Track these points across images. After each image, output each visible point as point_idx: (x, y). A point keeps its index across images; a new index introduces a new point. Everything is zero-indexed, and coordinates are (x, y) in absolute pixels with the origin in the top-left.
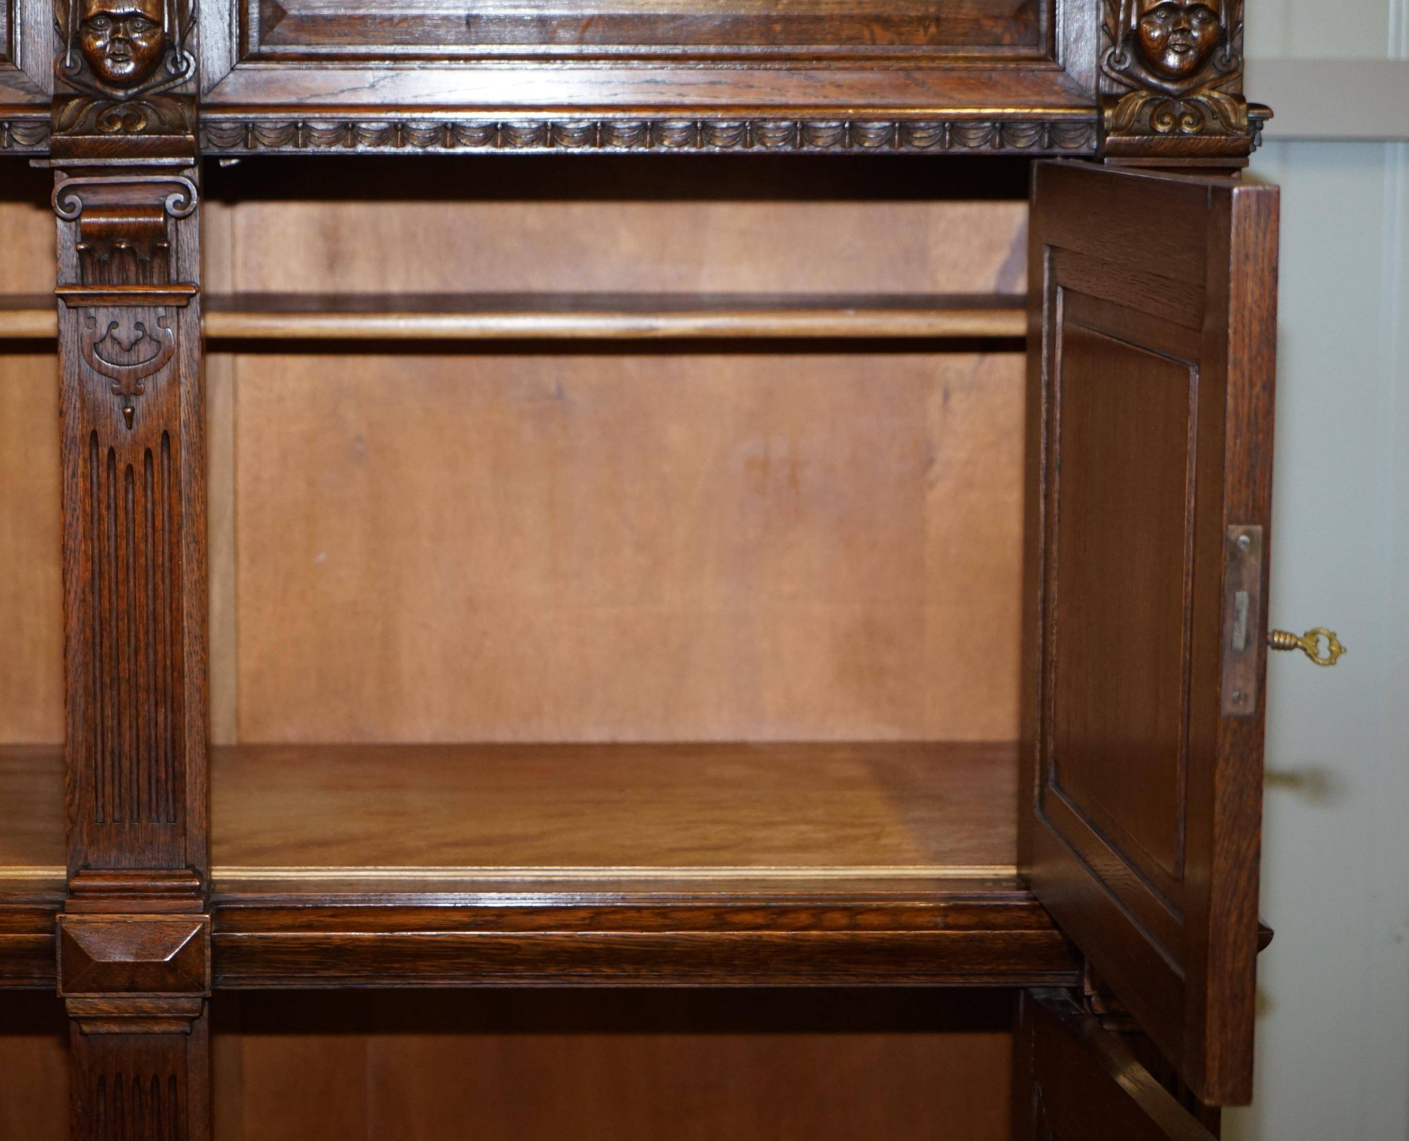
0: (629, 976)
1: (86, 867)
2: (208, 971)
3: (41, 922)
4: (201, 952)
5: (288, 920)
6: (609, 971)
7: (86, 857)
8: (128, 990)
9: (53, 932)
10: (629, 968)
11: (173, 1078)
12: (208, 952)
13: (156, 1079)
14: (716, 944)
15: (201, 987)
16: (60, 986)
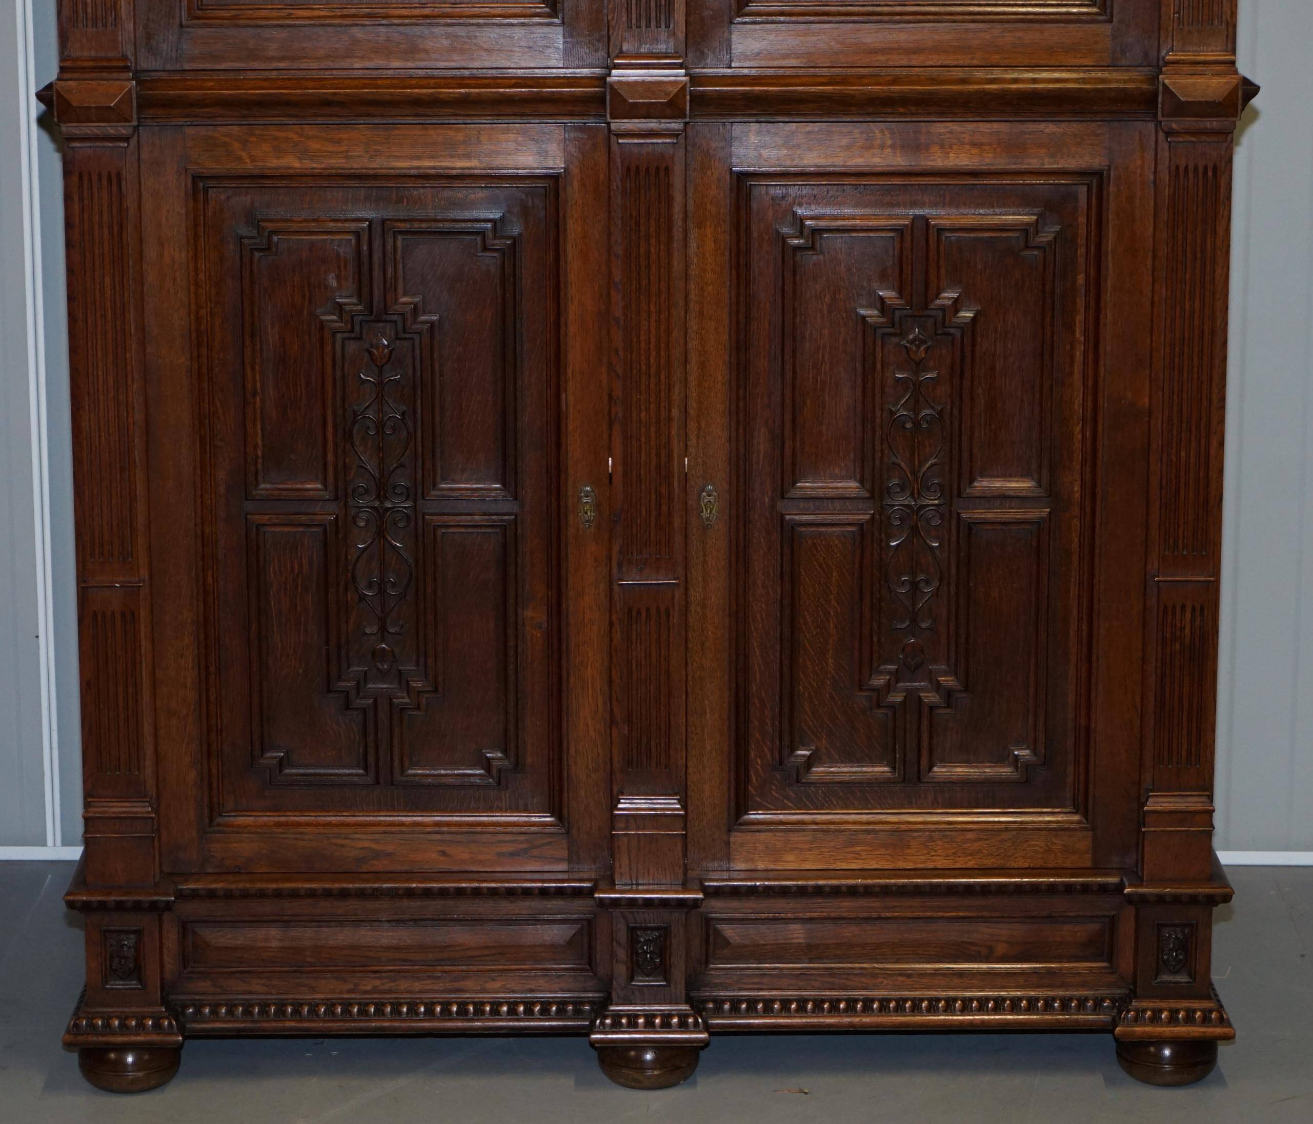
0: (912, 114)
1: (621, 52)
2: (688, 108)
3: (596, 83)
4: (685, 96)
5: (730, 81)
6: (902, 110)
7: (621, 47)
8: (645, 118)
9: (605, 87)
10: (913, 109)
11: (667, 169)
12: (688, 97)
13: (658, 169)
14: (960, 93)
15: (684, 116)
16: (608, 116)
